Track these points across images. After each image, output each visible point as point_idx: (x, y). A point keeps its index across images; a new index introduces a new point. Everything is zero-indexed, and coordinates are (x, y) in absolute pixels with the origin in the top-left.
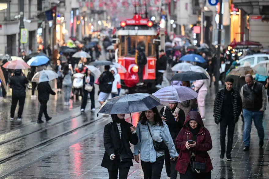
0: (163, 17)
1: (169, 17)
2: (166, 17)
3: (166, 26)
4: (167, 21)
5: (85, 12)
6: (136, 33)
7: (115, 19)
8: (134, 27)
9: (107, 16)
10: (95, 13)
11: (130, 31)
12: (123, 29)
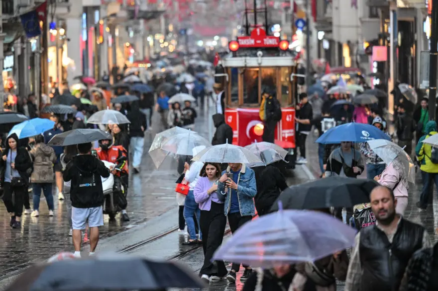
1: (312, 25)
2: (306, 23)
4: (308, 33)
5: (114, 15)
6: (260, 62)
7: (185, 30)
8: (254, 52)
9: (167, 24)
10: (139, 18)
11: (248, 58)
12: (235, 56)
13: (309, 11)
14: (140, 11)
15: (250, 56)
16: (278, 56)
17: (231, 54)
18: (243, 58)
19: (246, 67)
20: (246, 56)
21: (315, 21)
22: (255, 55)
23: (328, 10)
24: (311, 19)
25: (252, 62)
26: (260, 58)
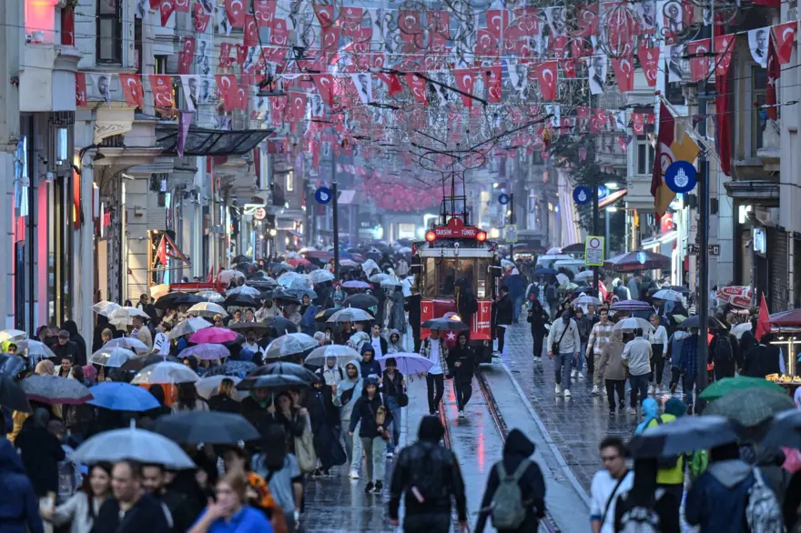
0: (681, 179)
1: (719, 180)
2: (699, 177)
3: (702, 247)
4: (704, 207)
6: (456, 252)
7: (333, 193)
8: (451, 242)
9: (277, 173)
10: (191, 153)
11: (445, 249)
12: (431, 246)
13: (710, 139)
14: (194, 130)
15: (446, 247)
16: (475, 247)
17: (427, 245)
18: (440, 249)
19: (442, 257)
20: (442, 246)
21: (727, 168)
22: (452, 246)
23: (768, 137)
24: (715, 162)
25: (449, 253)
26: (457, 249)
